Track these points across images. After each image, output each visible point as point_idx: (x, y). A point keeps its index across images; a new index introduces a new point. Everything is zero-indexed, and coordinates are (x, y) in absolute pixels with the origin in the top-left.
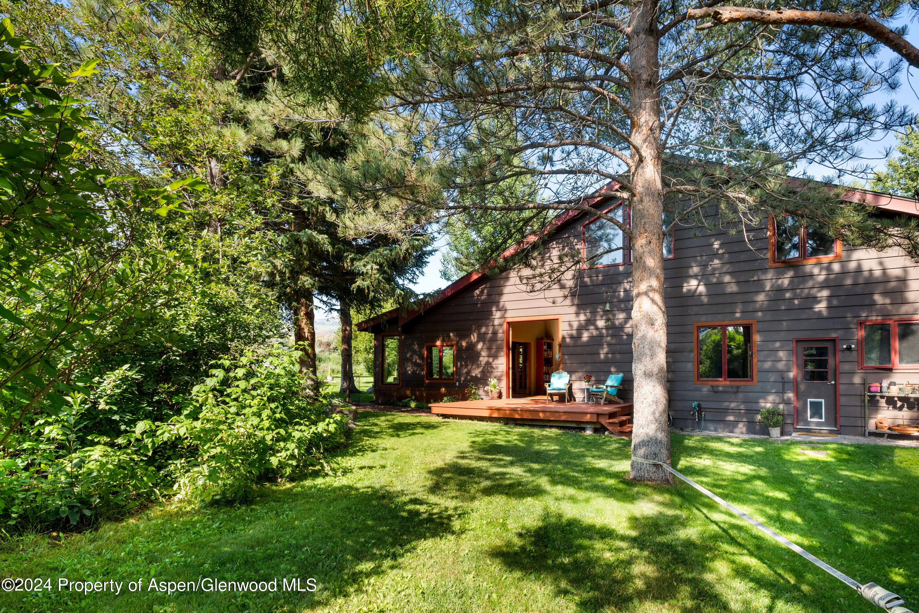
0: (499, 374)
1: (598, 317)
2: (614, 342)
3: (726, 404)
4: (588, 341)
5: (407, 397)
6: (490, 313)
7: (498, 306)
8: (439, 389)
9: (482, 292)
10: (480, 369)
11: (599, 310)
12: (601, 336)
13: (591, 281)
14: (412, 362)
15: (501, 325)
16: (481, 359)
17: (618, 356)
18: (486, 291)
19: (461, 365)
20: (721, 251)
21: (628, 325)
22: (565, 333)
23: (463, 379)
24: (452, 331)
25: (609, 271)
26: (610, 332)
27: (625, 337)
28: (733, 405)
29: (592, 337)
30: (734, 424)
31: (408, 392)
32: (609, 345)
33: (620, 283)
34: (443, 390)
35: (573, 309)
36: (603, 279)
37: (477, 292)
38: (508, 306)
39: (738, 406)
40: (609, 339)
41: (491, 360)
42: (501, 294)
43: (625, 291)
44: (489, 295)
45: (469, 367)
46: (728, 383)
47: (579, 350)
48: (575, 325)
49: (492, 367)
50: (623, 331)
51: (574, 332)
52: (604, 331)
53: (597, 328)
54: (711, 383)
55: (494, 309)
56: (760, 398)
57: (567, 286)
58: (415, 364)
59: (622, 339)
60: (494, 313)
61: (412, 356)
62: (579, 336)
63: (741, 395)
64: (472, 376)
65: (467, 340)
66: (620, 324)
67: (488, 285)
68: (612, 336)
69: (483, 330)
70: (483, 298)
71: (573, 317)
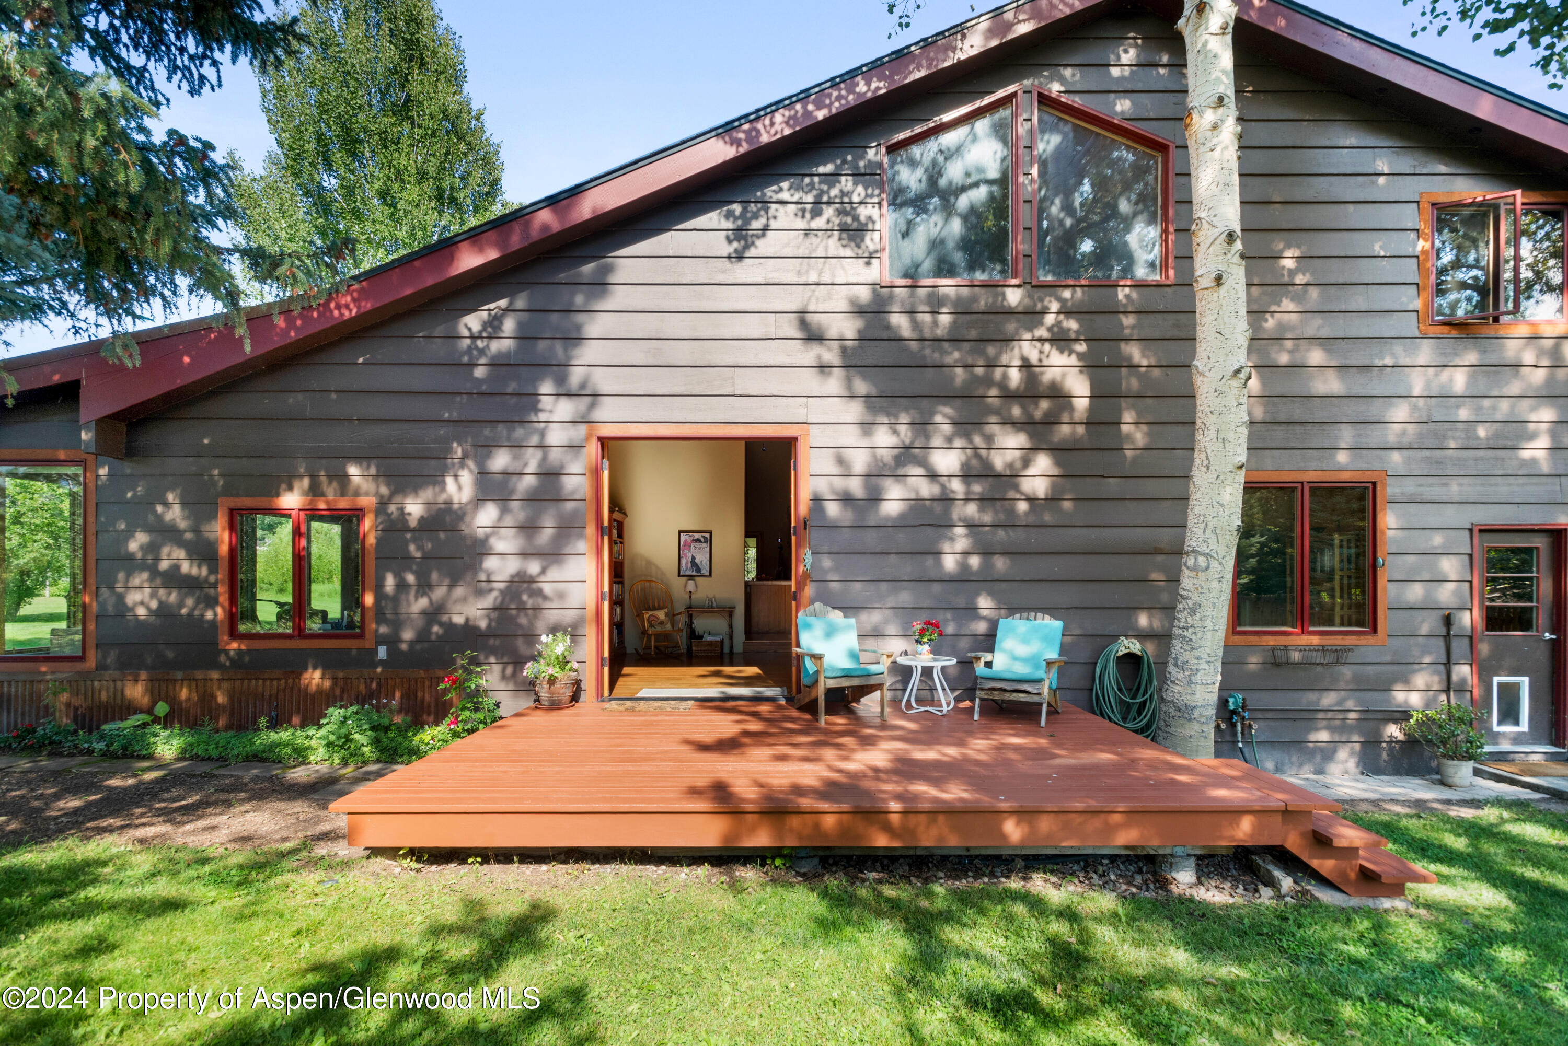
0: (568, 616)
1: (937, 441)
2: (987, 518)
3: (1312, 696)
4: (902, 516)
5: (127, 709)
6: (530, 400)
7: (561, 380)
8: (297, 673)
9: (493, 326)
10: (489, 601)
11: (938, 418)
12: (946, 499)
13: (915, 325)
14: (154, 572)
15: (574, 447)
16: (490, 563)
17: (1000, 563)
18: (509, 325)
19: (402, 586)
20: (1300, 279)
21: (1031, 471)
22: (822, 486)
23: (408, 635)
24: (358, 459)
25: (974, 299)
26: (977, 488)
27: (1023, 506)
28: (1328, 700)
29: (917, 504)
30: (1327, 754)
31: (136, 691)
32: (972, 526)
33: (1008, 340)
34: (314, 678)
35: (854, 411)
36: (954, 325)
37: (473, 322)
38: (603, 381)
39: (1341, 702)
40: (971, 509)
41: (534, 567)
42: (575, 338)
43: (1026, 365)
44: (524, 337)
45: (439, 593)
46: (1315, 640)
47: (871, 539)
48: (860, 462)
49: (540, 593)
50: (1016, 488)
51: (856, 486)
52: (957, 486)
53: (933, 476)
54: (1271, 641)
55: (546, 388)
56: (1395, 679)
57: (833, 333)
58: (173, 579)
59: (1012, 512)
60: (546, 402)
61: (152, 549)
62: (874, 498)
63: (1347, 672)
64: (450, 627)
65: (428, 494)
66: (1011, 465)
67: (520, 303)
68: (984, 501)
69: (500, 461)
70: (496, 346)
71: (850, 436)
